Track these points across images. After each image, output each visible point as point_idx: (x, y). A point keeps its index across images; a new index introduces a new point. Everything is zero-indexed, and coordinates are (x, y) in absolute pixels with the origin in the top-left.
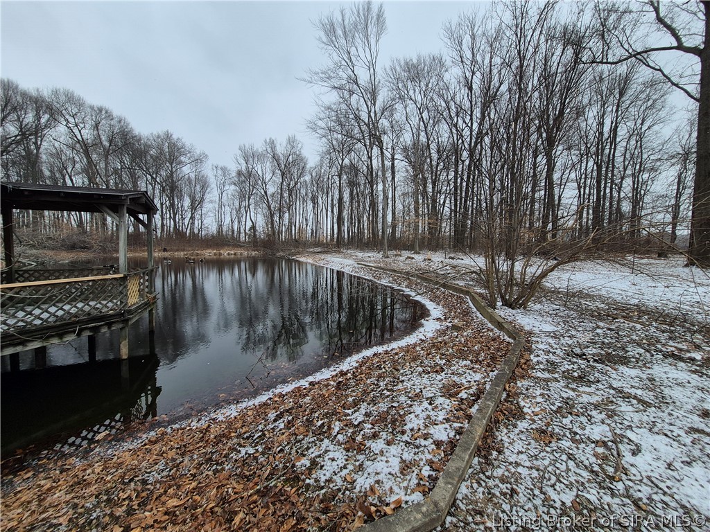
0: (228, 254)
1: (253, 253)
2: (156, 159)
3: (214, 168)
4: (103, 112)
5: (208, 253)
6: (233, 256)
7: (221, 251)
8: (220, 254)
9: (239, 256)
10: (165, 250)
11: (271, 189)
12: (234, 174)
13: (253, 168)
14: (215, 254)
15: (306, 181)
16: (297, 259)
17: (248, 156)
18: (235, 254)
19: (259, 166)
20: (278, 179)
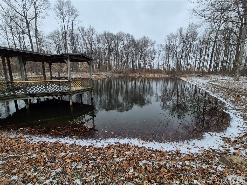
0: (157, 76)
1: (166, 76)
2: (141, 46)
3: (158, 46)
4: (128, 35)
5: (151, 75)
6: (159, 77)
7: (155, 75)
8: (155, 76)
9: (161, 77)
10: (140, 74)
11: (179, 50)
12: (164, 46)
13: (172, 42)
14: (153, 76)
15: (197, 44)
16: (181, 79)
17: (170, 38)
18: (159, 76)
19: (174, 41)
20: (182, 45)
